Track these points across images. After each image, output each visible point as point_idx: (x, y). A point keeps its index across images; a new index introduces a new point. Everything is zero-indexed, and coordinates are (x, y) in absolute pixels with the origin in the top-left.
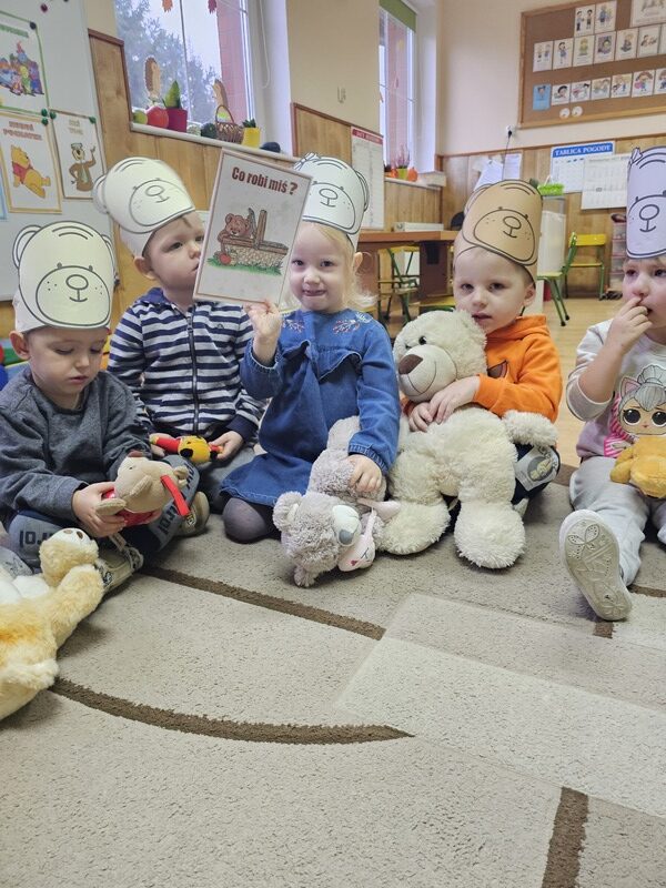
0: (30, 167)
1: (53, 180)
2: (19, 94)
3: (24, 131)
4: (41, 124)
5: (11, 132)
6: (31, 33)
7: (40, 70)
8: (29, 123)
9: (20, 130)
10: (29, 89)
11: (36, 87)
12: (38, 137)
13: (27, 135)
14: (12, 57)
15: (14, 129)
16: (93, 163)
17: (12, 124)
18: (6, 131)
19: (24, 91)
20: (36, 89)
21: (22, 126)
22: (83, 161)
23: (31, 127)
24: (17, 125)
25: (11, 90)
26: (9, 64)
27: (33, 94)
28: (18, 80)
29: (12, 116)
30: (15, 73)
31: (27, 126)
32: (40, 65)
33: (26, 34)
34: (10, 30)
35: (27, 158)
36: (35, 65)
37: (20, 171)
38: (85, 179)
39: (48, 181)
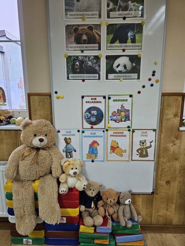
0: (118, 147)
1: (128, 151)
2: (118, 122)
3: (119, 135)
4: (127, 131)
5: (113, 136)
6: (130, 99)
8: (122, 131)
9: (117, 134)
10: (123, 120)
12: (125, 136)
14: (118, 110)
16: (151, 146)
17: (114, 133)
18: (111, 136)
19: (121, 121)
21: (119, 133)
22: (145, 147)
23: (123, 133)
24: (116, 133)
25: (116, 122)
26: (117, 113)
27: (125, 121)
28: (119, 117)
29: (115, 130)
30: (118, 115)
31: (121, 133)
32: (131, 110)
33: (127, 100)
34: (119, 100)
35: (118, 144)
36: (128, 110)
37: (113, 149)
38: (144, 153)
39: (125, 151)
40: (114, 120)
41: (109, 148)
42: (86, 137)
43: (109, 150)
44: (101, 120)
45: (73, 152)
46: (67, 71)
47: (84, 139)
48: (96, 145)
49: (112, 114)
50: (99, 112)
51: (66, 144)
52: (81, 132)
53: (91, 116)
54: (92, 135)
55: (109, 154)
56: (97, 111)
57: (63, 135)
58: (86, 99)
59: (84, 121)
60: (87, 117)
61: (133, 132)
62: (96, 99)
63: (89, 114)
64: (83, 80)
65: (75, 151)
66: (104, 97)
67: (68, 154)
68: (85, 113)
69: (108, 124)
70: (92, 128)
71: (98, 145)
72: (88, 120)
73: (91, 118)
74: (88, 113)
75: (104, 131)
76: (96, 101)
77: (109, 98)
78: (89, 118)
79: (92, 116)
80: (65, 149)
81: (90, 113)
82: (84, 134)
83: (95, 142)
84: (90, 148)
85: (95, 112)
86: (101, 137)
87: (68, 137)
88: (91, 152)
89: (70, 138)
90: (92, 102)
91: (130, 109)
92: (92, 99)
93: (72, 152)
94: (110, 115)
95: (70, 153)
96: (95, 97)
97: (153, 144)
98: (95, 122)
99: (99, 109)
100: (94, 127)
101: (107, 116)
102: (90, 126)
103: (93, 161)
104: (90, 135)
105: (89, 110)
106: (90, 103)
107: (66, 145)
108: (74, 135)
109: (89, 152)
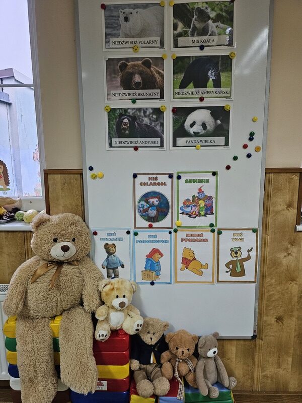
0: (195, 259)
1: (210, 266)
2: (195, 217)
3: (195, 238)
4: (210, 232)
5: (186, 240)
6: (212, 179)
7: (214, 200)
8: (200, 233)
9: (193, 238)
10: (202, 213)
11: (209, 210)
12: (206, 240)
13: (197, 240)
14: (194, 196)
15: (188, 238)
16: (249, 258)
17: (187, 235)
18: (182, 240)
19: (199, 215)
20: (209, 212)
21: (195, 235)
22: (239, 258)
23: (202, 235)
24: (191, 235)
25: (190, 216)
26: (191, 201)
27: (205, 216)
28: (196, 209)
29: (188, 231)
30: (194, 206)
31: (198, 235)
32: (215, 197)
33: (207, 181)
34: (195, 181)
35: (194, 254)
36: (210, 198)
37: (186, 262)
38: (239, 269)
39: (207, 266)
40: (187, 214)
41: (180, 260)
42: (140, 242)
43: (180, 265)
44: (166, 215)
45: (120, 268)
46: (109, 133)
47: (137, 245)
48: (157, 255)
49: (184, 203)
50: (161, 201)
51: (107, 255)
52: (132, 233)
53: (149, 208)
54: (150, 239)
55: (179, 271)
56: (159, 199)
57: (102, 239)
58: (139, 179)
59: (138, 215)
60: (142, 209)
61: (219, 233)
62: (156, 179)
63: (146, 204)
64: (136, 149)
65: (123, 266)
66: (171, 176)
67: (111, 271)
68: (139, 203)
69: (178, 219)
70: (150, 226)
71: (162, 255)
72: (144, 214)
73: (149, 210)
74: (143, 203)
75: (170, 233)
76: (157, 182)
77: (179, 178)
78: (146, 210)
79: (151, 206)
80: (106, 264)
81: (147, 202)
82: (137, 238)
83: (155, 251)
84: (147, 261)
85: (155, 201)
86: (166, 242)
87: (110, 243)
88: (148, 268)
89: (114, 244)
90: (151, 184)
91: (214, 195)
92: (150, 179)
93: (117, 268)
94: (181, 205)
95: (115, 269)
96: (155, 176)
97: (253, 254)
98: (155, 216)
99: (163, 195)
100: (155, 225)
101: (176, 207)
102: (147, 224)
103: (152, 284)
104: (147, 239)
105: (146, 197)
106: (148, 185)
107: (108, 257)
108: (120, 239)
109: (145, 268)
